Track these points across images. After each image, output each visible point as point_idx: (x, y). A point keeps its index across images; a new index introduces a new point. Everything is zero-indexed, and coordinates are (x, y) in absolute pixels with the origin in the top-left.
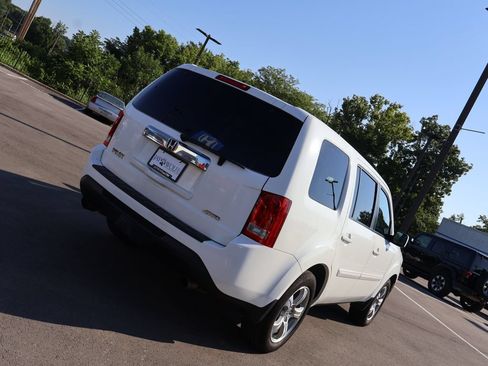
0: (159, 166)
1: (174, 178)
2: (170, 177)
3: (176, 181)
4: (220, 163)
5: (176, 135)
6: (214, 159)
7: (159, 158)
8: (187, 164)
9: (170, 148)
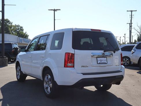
3: (107, 63)
7: (99, 60)
8: (106, 57)
9: (103, 56)
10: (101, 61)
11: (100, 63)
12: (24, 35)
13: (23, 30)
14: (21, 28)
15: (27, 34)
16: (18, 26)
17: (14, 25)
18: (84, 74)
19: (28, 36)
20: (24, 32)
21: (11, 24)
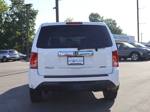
0: (73, 63)
1: (82, 63)
2: (81, 64)
3: (84, 64)
4: (96, 50)
5: (76, 50)
6: (94, 50)
7: (71, 61)
8: (83, 57)
9: (76, 55)
10: (74, 62)
11: (71, 64)
12: (117, 30)
13: (116, 24)
14: (113, 22)
15: (120, 29)
16: (110, 20)
17: (106, 19)
18: (45, 77)
19: (122, 31)
20: (117, 26)
21: (102, 18)
